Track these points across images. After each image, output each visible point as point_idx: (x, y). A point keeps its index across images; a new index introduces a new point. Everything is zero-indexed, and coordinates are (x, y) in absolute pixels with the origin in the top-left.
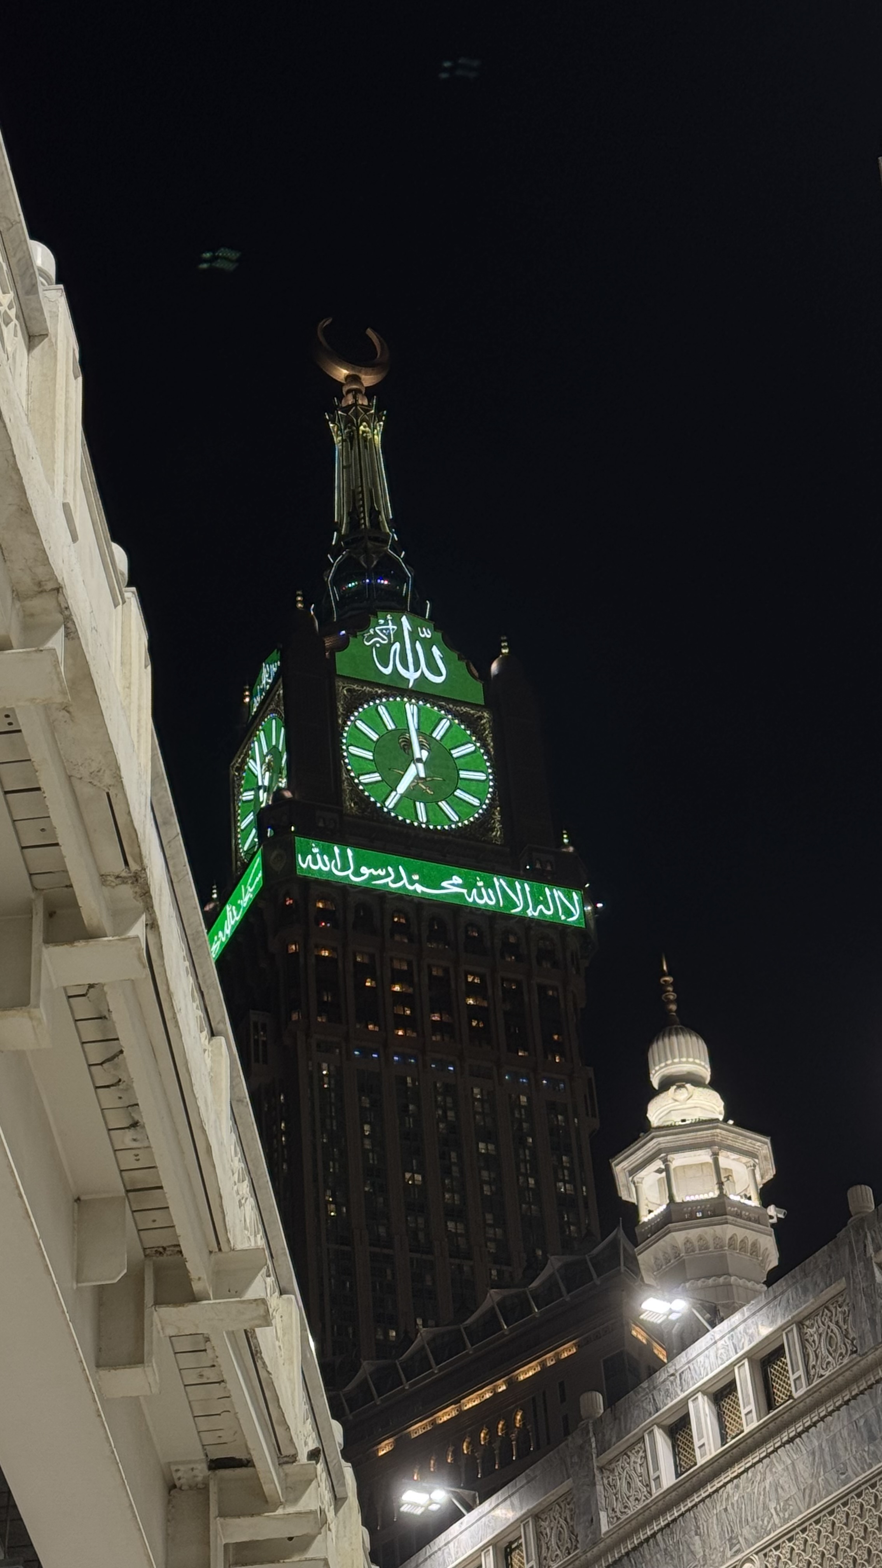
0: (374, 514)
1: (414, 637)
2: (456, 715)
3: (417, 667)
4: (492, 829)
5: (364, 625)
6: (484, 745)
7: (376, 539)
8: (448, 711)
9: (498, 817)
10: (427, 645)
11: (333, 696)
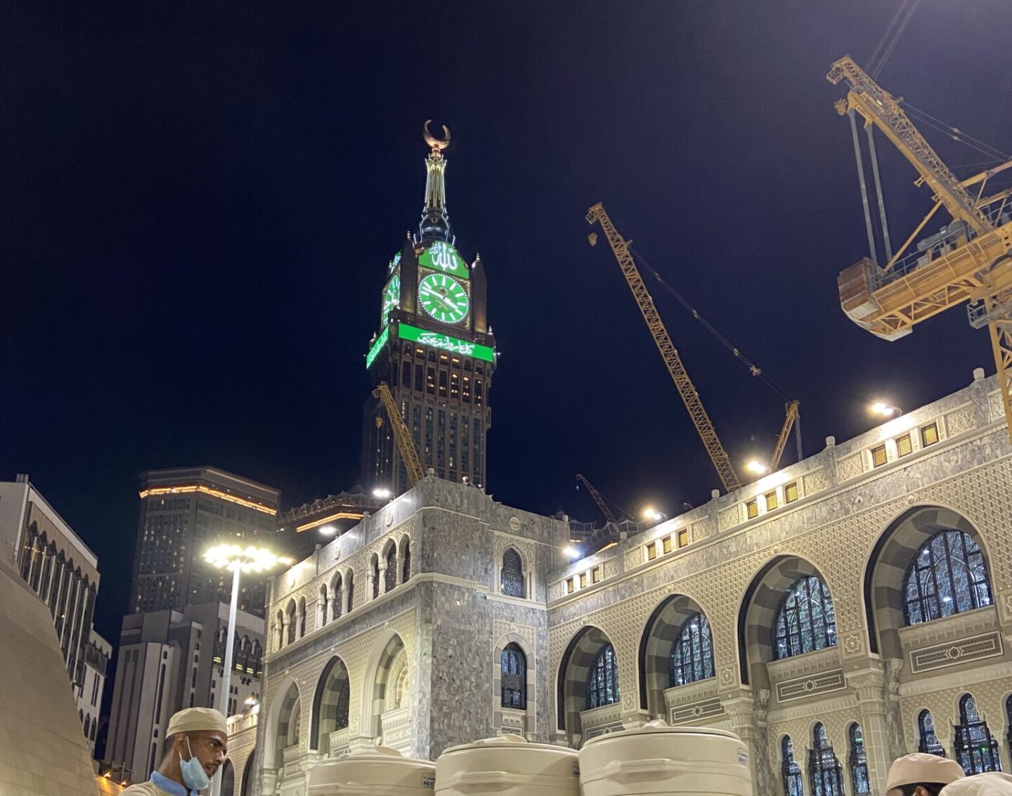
0: (438, 201)
1: (447, 251)
2: (459, 282)
3: (447, 262)
4: (466, 324)
5: (430, 246)
6: (467, 294)
7: (438, 211)
8: (456, 280)
9: (468, 320)
10: (451, 254)
11: (417, 271)
